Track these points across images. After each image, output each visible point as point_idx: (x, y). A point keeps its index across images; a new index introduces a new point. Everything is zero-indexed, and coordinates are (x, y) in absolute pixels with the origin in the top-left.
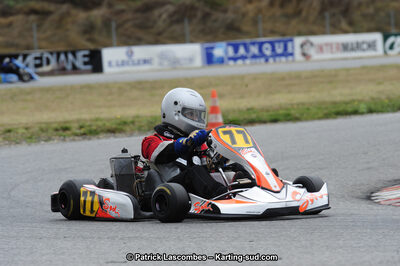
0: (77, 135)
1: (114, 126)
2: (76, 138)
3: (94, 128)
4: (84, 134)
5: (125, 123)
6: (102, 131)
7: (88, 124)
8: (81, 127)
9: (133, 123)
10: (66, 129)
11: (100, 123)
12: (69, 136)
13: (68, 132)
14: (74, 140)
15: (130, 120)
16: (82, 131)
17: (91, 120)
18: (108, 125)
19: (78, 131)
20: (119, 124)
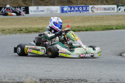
1: (36, 30)
2: (25, 33)
3: (30, 30)
5: (40, 29)
6: (33, 32)
7: (28, 29)
8: (26, 30)
9: (42, 29)
10: (21, 30)
11: (32, 29)
12: (22, 33)
13: (22, 31)
14: (24, 34)
15: (42, 28)
16: (26, 31)
18: (35, 30)
20: (38, 30)
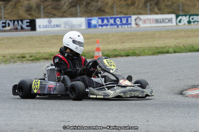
0: (29, 60)
1: (47, 57)
2: (29, 62)
3: (38, 57)
4: (33, 60)
5: (53, 55)
6: (42, 59)
7: (34, 55)
8: (31, 57)
10: (24, 57)
11: (41, 55)
12: (25, 61)
13: (24, 59)
14: (27, 63)
16: (32, 58)
17: (36, 53)
18: (45, 56)
19: (30, 59)
20: (50, 56)
